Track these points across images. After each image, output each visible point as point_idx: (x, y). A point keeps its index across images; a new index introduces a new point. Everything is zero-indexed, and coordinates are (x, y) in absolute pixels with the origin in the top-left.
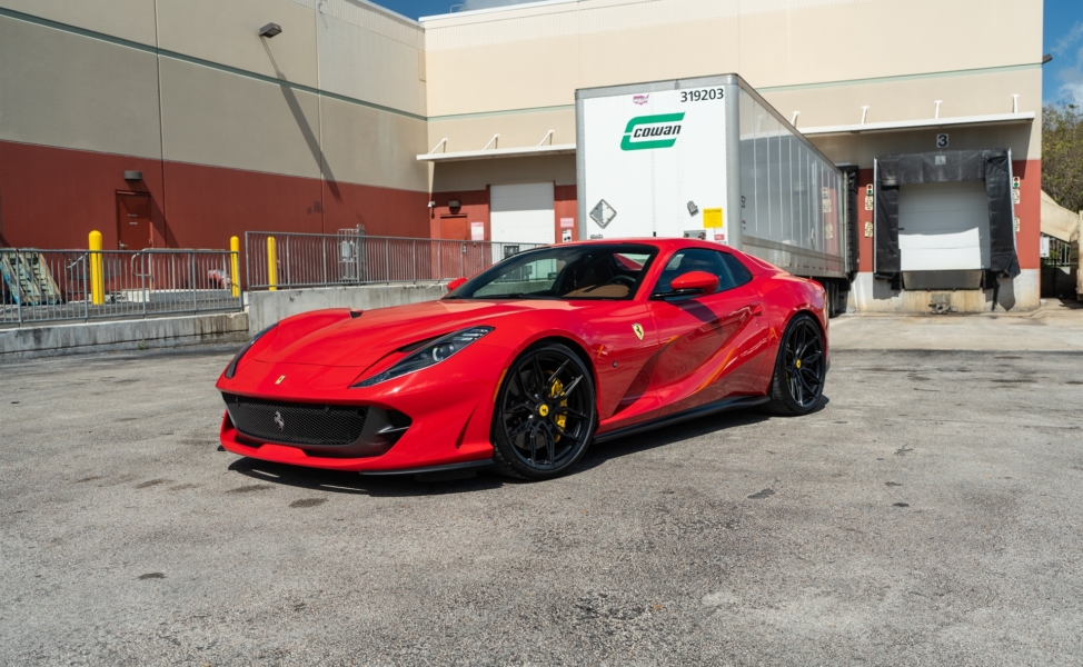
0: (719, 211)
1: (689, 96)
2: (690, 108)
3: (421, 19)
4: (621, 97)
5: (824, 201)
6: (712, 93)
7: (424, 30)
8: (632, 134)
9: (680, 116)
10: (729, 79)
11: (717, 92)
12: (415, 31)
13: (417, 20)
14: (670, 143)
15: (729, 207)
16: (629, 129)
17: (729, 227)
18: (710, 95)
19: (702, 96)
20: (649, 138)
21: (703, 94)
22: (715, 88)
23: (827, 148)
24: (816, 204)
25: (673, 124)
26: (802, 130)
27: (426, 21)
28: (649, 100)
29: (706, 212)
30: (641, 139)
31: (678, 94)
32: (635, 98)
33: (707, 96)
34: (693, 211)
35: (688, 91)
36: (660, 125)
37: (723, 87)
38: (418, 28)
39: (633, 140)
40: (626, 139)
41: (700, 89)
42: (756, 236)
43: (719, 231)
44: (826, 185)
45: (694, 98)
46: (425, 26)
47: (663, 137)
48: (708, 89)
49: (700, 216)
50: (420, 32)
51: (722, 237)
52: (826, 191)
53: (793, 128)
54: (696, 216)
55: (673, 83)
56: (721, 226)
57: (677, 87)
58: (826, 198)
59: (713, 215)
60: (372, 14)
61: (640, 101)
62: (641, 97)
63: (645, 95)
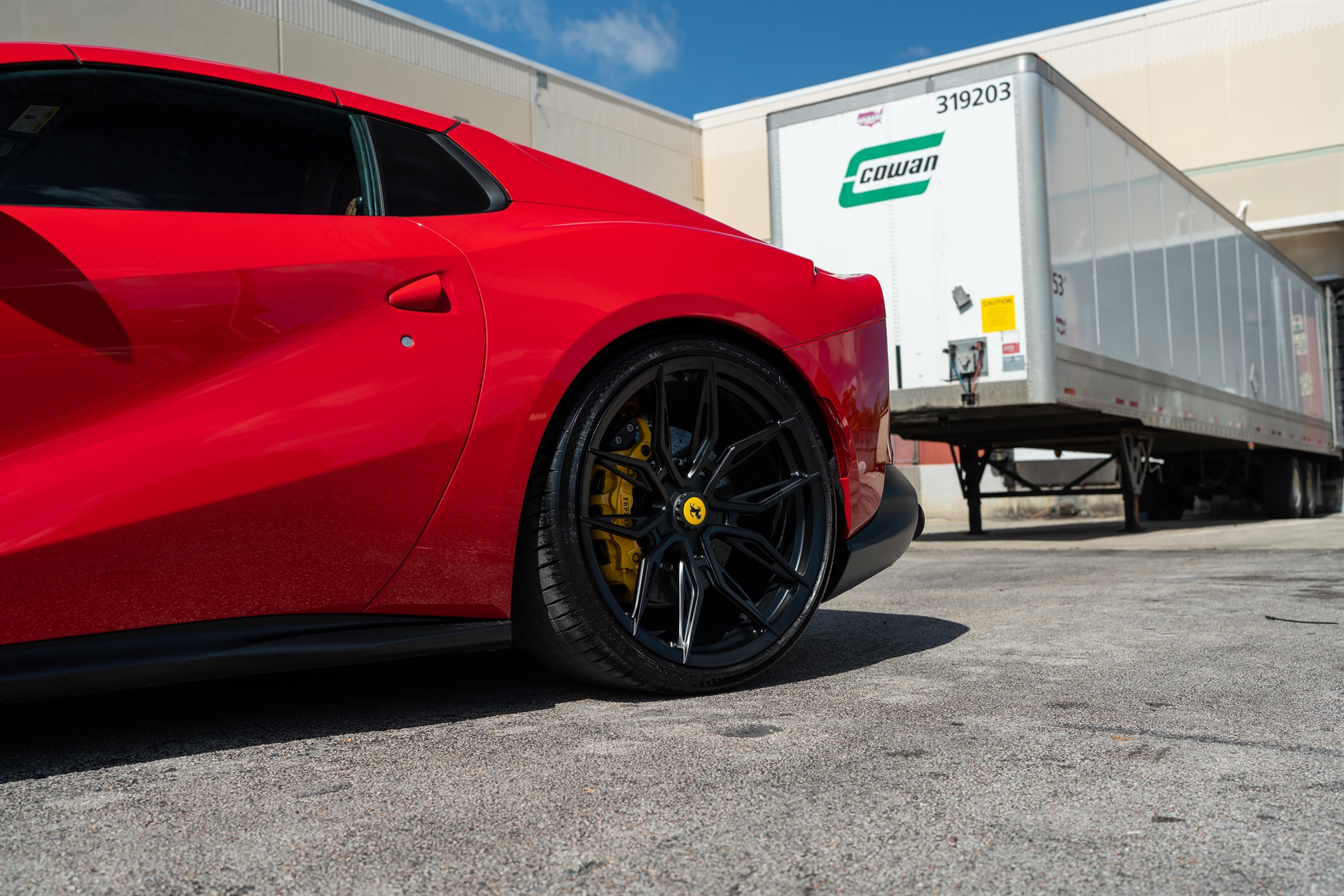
0: (1009, 300)
1: (950, 103)
2: (956, 123)
3: (697, 117)
4: (838, 117)
5: (1296, 338)
6: (991, 91)
7: (700, 131)
8: (857, 178)
9: (935, 140)
10: (1022, 63)
11: (1000, 89)
12: (686, 132)
13: (691, 117)
14: (920, 188)
15: (1027, 291)
16: (852, 171)
17: (1028, 327)
18: (989, 96)
19: (973, 100)
20: (886, 183)
21: (974, 96)
22: (996, 82)
23: (1298, 253)
24: (1281, 340)
25: (924, 154)
26: (1256, 226)
27: (704, 119)
28: (883, 118)
29: (987, 303)
30: (873, 186)
31: (930, 101)
32: (861, 116)
33: (983, 99)
34: (965, 305)
35: (948, 93)
36: (901, 158)
37: (1009, 79)
38: (691, 128)
39: (858, 188)
40: (847, 187)
41: (970, 88)
42: (1099, 353)
43: (1010, 338)
44: (1298, 311)
45: (960, 104)
46: (703, 125)
47: (908, 179)
48: (983, 86)
49: (975, 312)
50: (694, 135)
51: (1016, 347)
52: (1298, 322)
53: (1240, 224)
54: (969, 313)
55: (924, 82)
56: (1012, 327)
57: (930, 89)
58: (1299, 332)
59: (998, 309)
60: (620, 109)
61: (869, 120)
62: (871, 114)
63: (876, 109)
